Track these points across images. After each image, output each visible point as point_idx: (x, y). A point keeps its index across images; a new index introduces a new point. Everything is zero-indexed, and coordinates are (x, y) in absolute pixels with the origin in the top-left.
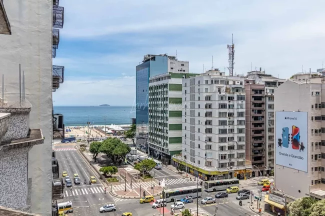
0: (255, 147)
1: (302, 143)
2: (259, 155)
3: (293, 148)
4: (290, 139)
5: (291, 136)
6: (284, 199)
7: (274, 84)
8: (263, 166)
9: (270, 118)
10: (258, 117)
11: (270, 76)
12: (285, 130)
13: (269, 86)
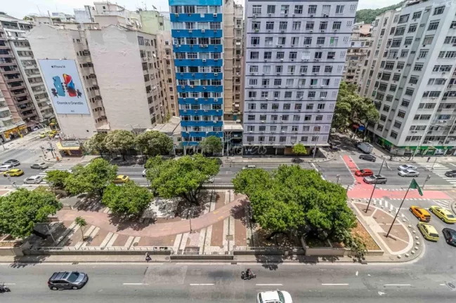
0: (19, 101)
1: (78, 90)
2: (28, 109)
3: (70, 95)
4: (65, 88)
5: (64, 85)
6: (77, 142)
7: (14, 25)
8: (37, 119)
9: (25, 67)
10: (8, 67)
11: (3, 14)
12: (56, 79)
13: (8, 28)
